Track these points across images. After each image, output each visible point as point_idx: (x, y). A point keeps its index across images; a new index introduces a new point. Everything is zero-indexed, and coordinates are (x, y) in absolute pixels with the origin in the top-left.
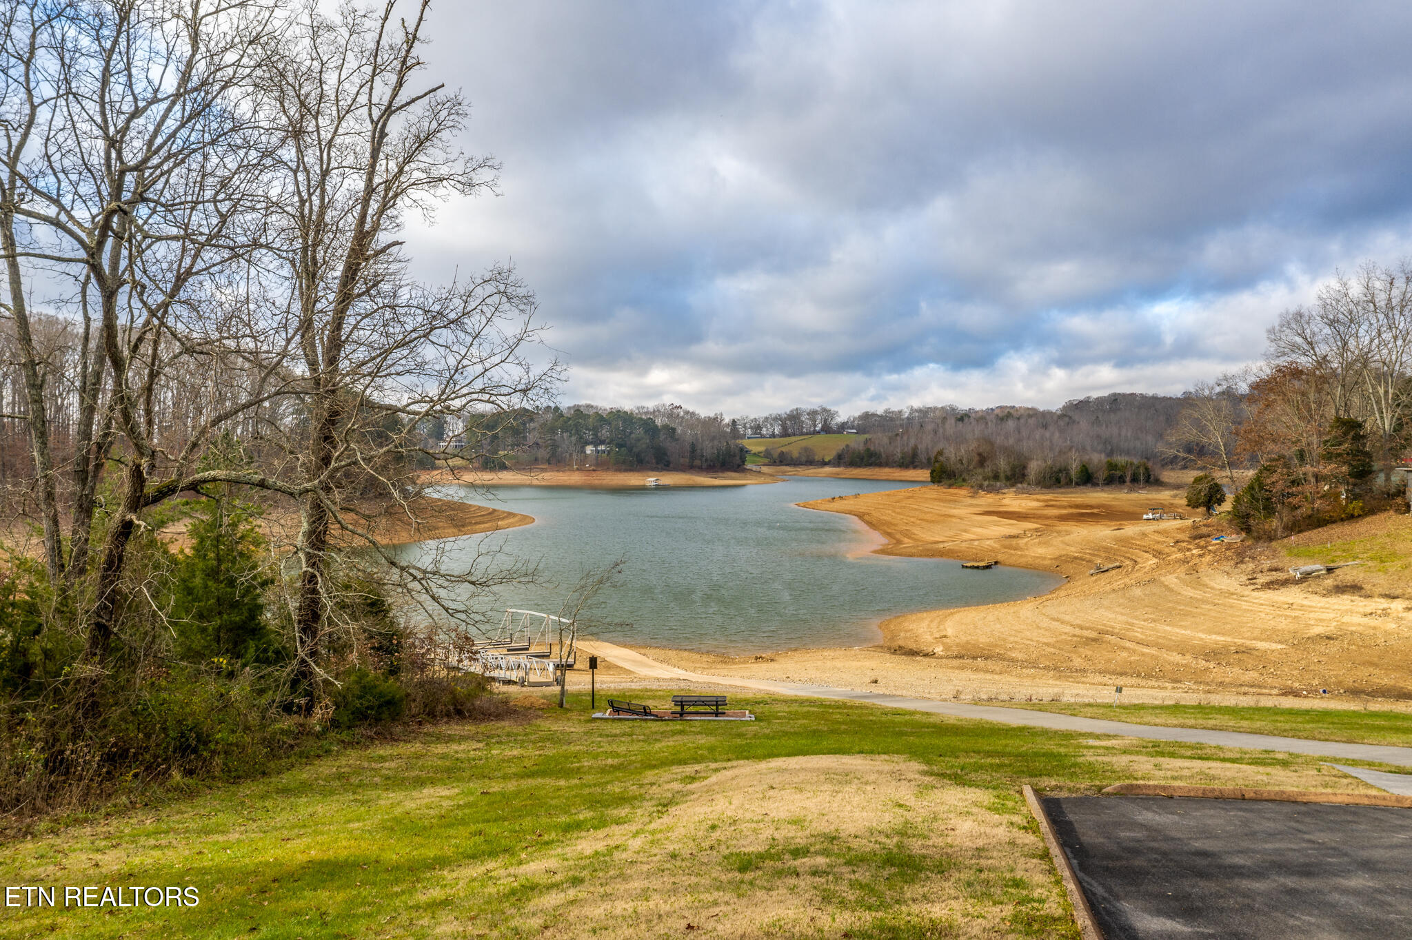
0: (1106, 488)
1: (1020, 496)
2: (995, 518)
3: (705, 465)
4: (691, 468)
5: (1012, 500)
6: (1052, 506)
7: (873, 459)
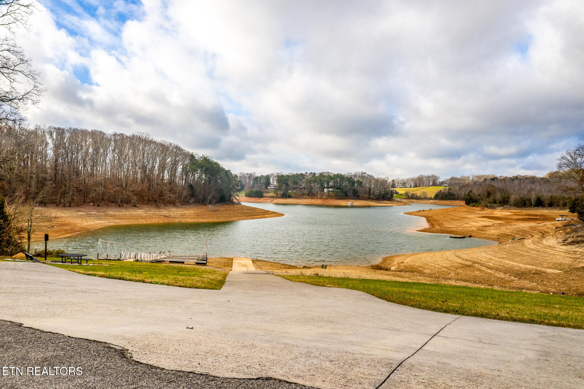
0: (549, 208)
1: (503, 210)
2: (486, 219)
3: (375, 198)
4: (369, 199)
5: (499, 212)
6: (517, 215)
7: (451, 197)
